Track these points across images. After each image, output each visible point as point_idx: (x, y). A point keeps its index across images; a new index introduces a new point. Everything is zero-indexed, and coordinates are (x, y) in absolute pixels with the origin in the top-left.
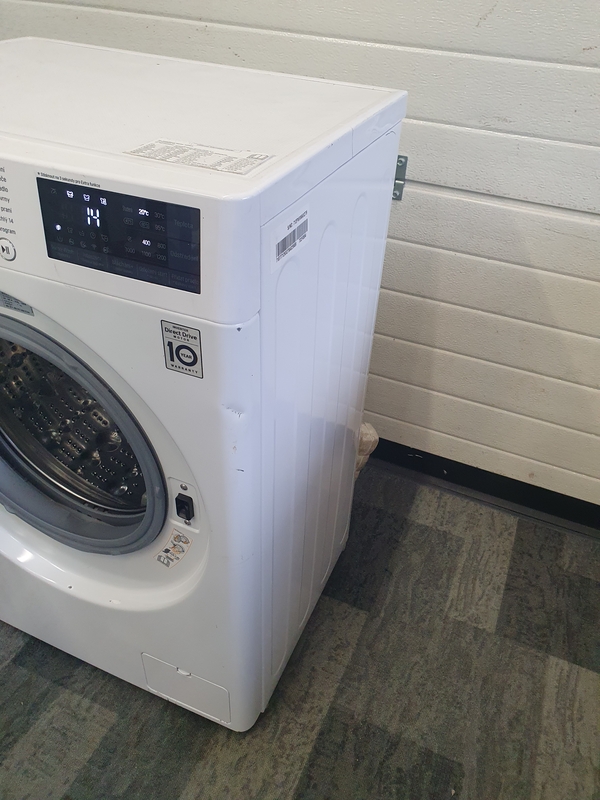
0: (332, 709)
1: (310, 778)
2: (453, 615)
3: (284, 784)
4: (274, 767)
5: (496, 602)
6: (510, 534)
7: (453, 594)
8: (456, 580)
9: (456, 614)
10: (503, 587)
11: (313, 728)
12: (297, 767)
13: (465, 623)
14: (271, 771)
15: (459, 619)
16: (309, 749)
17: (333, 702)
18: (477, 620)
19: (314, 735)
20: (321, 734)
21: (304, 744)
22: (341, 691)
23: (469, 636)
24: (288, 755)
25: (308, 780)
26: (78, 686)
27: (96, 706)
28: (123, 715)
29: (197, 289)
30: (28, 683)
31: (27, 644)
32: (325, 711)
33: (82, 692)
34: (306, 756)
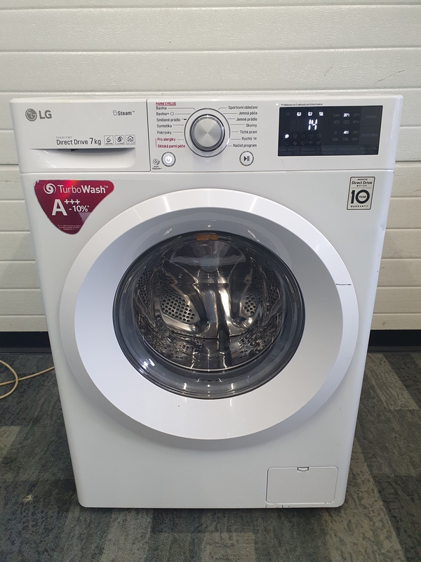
0: (374, 477)
1: (395, 517)
2: (392, 408)
3: (383, 526)
4: (371, 520)
5: (406, 394)
6: (385, 362)
7: (383, 398)
8: (378, 391)
9: (393, 407)
10: (403, 387)
11: (373, 490)
12: (382, 515)
13: (401, 410)
14: (371, 523)
15: (397, 409)
16: (381, 503)
17: (372, 473)
18: (406, 406)
19: (377, 494)
20: (380, 492)
21: (375, 501)
22: (370, 466)
23: (409, 415)
24: (373, 511)
25: (395, 520)
26: (212, 528)
27: (234, 534)
28: (256, 532)
29: (376, 153)
30: (175, 541)
31: (154, 518)
32: (372, 480)
33: (217, 531)
34: (383, 507)
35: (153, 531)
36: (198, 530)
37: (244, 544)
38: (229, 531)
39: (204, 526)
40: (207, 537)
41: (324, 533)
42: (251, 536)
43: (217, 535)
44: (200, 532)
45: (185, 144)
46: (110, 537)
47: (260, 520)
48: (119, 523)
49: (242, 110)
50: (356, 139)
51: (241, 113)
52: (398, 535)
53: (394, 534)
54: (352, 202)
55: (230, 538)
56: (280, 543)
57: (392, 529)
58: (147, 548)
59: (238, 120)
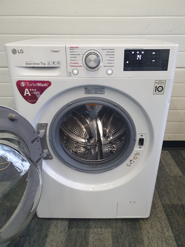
0: (163, 205)
1: (170, 222)
2: (171, 175)
3: (166, 226)
4: (161, 223)
5: (178, 169)
6: (169, 154)
7: (168, 171)
8: (166, 167)
10: (177, 166)
11: (162, 211)
12: (166, 221)
13: (175, 176)
14: (161, 225)
15: (173, 175)
16: (165, 216)
17: (162, 203)
18: (177, 174)
20: (165, 211)
21: (163, 215)
22: (161, 200)
23: (178, 178)
24: (162, 219)
25: (171, 224)
26: (93, 226)
27: (103, 229)
28: (112, 228)
29: (167, 70)
30: (78, 232)
31: (69, 222)
32: (161, 206)
33: (96, 228)
34: (166, 218)
35: (69, 227)
36: (88, 227)
37: (107, 233)
38: (101, 228)
39: (90, 226)
40: (91, 230)
41: (141, 229)
42: (110, 230)
43: (95, 230)
44: (88, 228)
45: (82, 65)
46: (50, 230)
47: (114, 223)
48: (54, 224)
49: (108, 51)
50: (158, 64)
51: (107, 52)
52: (172, 230)
53: (170, 229)
54: (156, 91)
55: (101, 231)
56: (122, 233)
57: (169, 227)
58: (66, 235)
59: (106, 55)
